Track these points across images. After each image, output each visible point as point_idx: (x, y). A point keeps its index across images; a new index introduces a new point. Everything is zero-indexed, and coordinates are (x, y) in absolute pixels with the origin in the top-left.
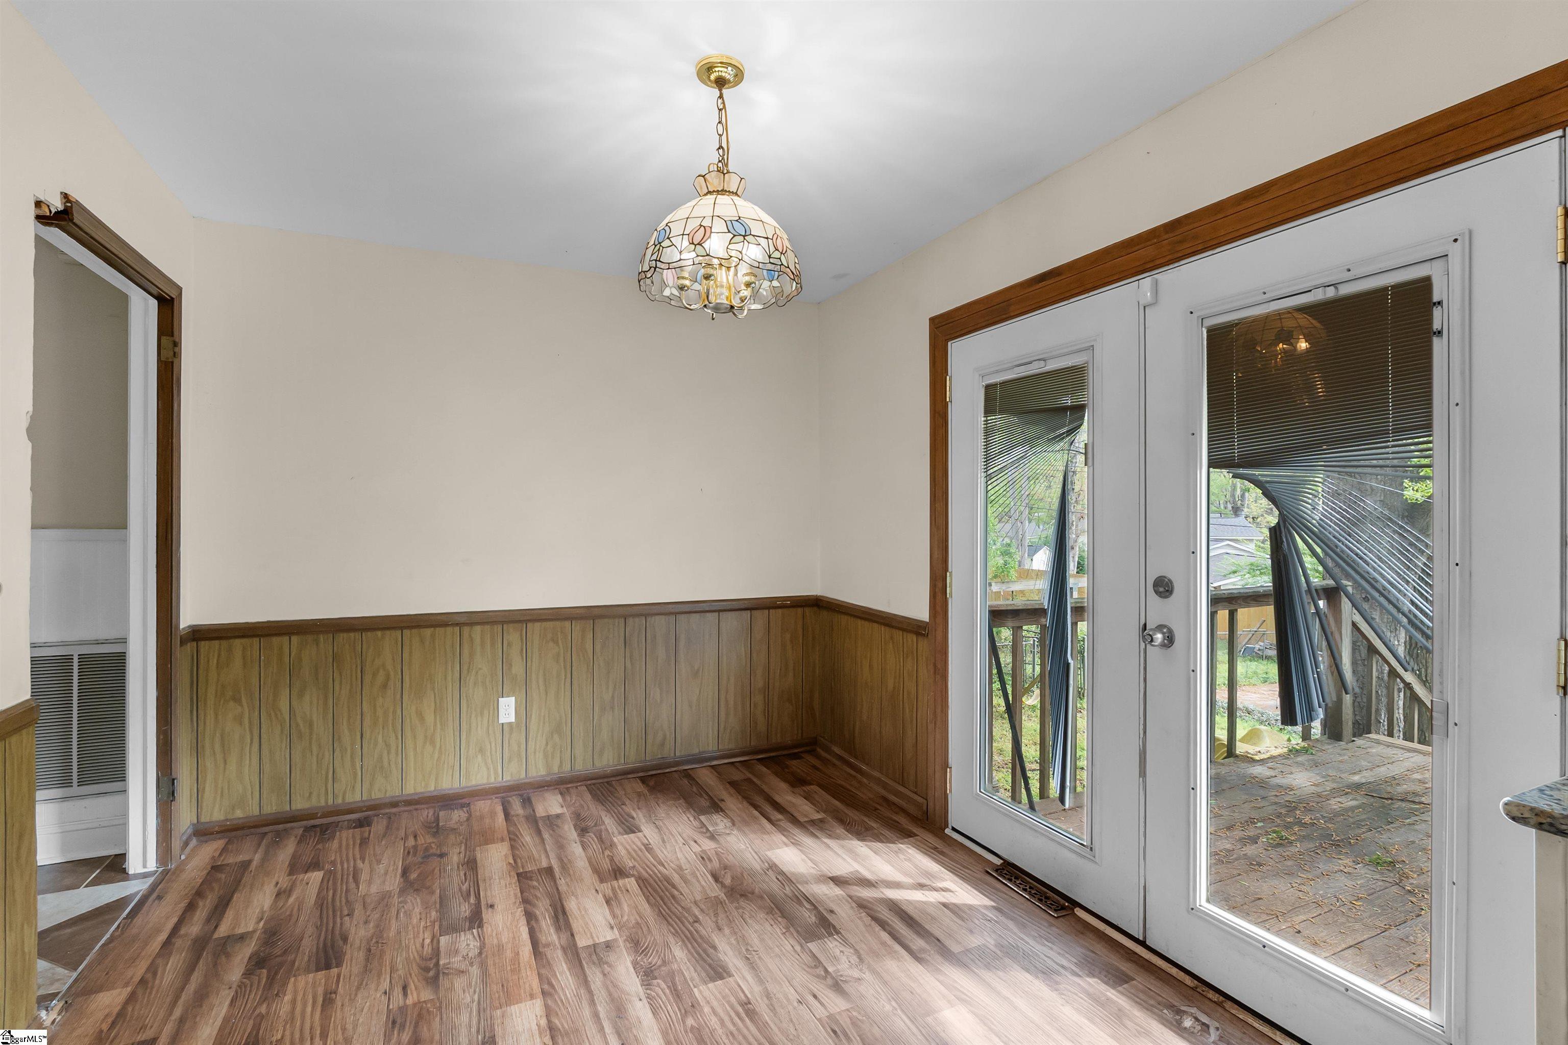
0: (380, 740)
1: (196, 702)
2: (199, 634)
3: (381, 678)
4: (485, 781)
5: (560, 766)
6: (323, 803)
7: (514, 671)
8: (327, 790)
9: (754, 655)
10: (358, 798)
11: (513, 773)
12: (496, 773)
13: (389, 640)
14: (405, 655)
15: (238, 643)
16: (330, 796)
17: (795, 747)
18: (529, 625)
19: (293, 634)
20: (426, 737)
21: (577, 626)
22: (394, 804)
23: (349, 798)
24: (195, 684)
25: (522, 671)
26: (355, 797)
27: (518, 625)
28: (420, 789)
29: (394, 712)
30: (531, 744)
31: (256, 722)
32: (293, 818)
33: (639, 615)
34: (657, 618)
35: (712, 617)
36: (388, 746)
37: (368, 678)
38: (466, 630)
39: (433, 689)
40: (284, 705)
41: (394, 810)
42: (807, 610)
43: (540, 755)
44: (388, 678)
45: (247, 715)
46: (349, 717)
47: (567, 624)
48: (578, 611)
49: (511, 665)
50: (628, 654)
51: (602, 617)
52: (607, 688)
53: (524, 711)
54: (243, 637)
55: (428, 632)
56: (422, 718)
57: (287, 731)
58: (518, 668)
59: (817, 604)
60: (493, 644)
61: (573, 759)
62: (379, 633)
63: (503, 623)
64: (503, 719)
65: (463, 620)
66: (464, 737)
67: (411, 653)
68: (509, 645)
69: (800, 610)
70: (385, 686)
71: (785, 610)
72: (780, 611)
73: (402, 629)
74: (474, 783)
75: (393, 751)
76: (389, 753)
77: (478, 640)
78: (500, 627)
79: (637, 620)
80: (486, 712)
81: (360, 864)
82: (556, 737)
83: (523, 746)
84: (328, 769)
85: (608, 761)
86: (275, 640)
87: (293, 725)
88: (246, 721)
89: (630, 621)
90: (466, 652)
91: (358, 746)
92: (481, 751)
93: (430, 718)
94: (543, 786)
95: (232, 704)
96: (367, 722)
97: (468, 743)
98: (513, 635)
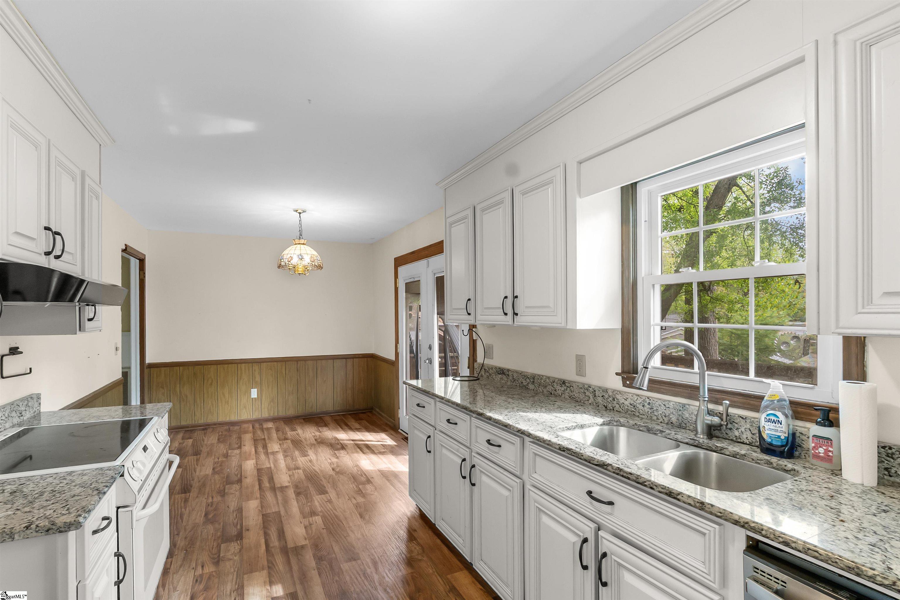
0: (210, 402)
1: (150, 388)
2: (152, 366)
3: (210, 381)
4: (246, 418)
5: (274, 413)
6: (191, 423)
7: (257, 379)
8: (192, 419)
9: (347, 376)
10: (202, 422)
11: (256, 415)
12: (250, 415)
13: (213, 368)
14: (218, 374)
15: (163, 369)
16: (193, 421)
17: (364, 410)
18: (262, 364)
19: (181, 366)
20: (225, 402)
21: (279, 364)
22: (215, 424)
23: (200, 422)
24: (149, 382)
25: (259, 380)
26: (202, 421)
27: (258, 364)
28: (224, 420)
29: (215, 393)
30: (263, 406)
31: (169, 395)
32: (182, 427)
33: (302, 360)
34: (309, 361)
35: (330, 361)
36: (212, 404)
37: (206, 381)
38: (239, 365)
39: (228, 385)
40: (178, 389)
41: (215, 426)
42: (369, 359)
43: (266, 410)
44: (212, 381)
45: (166, 392)
46: (199, 394)
47: (276, 363)
48: (280, 359)
49: (255, 378)
50: (298, 374)
51: (288, 361)
52: (291, 386)
53: (260, 393)
54: (165, 367)
55: (226, 366)
56: (224, 396)
57: (179, 398)
58: (258, 378)
59: (372, 357)
60: (249, 370)
61: (278, 411)
62: (209, 366)
63: (252, 363)
64: (252, 397)
65: (238, 362)
66: (239, 402)
67: (220, 373)
68: (255, 370)
69: (366, 359)
70: (211, 384)
71: (360, 359)
72: (358, 359)
73: (217, 364)
74: (242, 418)
75: (214, 406)
76: (213, 407)
77: (243, 369)
78: (251, 364)
79: (302, 362)
80: (246, 394)
81: (204, 438)
82: (272, 403)
83: (260, 406)
84: (192, 412)
85: (291, 412)
86: (175, 368)
87: (181, 397)
88: (166, 395)
89: (299, 362)
90: (239, 373)
91: (202, 404)
92: (245, 407)
93: (227, 395)
94: (267, 420)
95: (161, 389)
96: (205, 396)
97: (240, 405)
98: (256, 367)
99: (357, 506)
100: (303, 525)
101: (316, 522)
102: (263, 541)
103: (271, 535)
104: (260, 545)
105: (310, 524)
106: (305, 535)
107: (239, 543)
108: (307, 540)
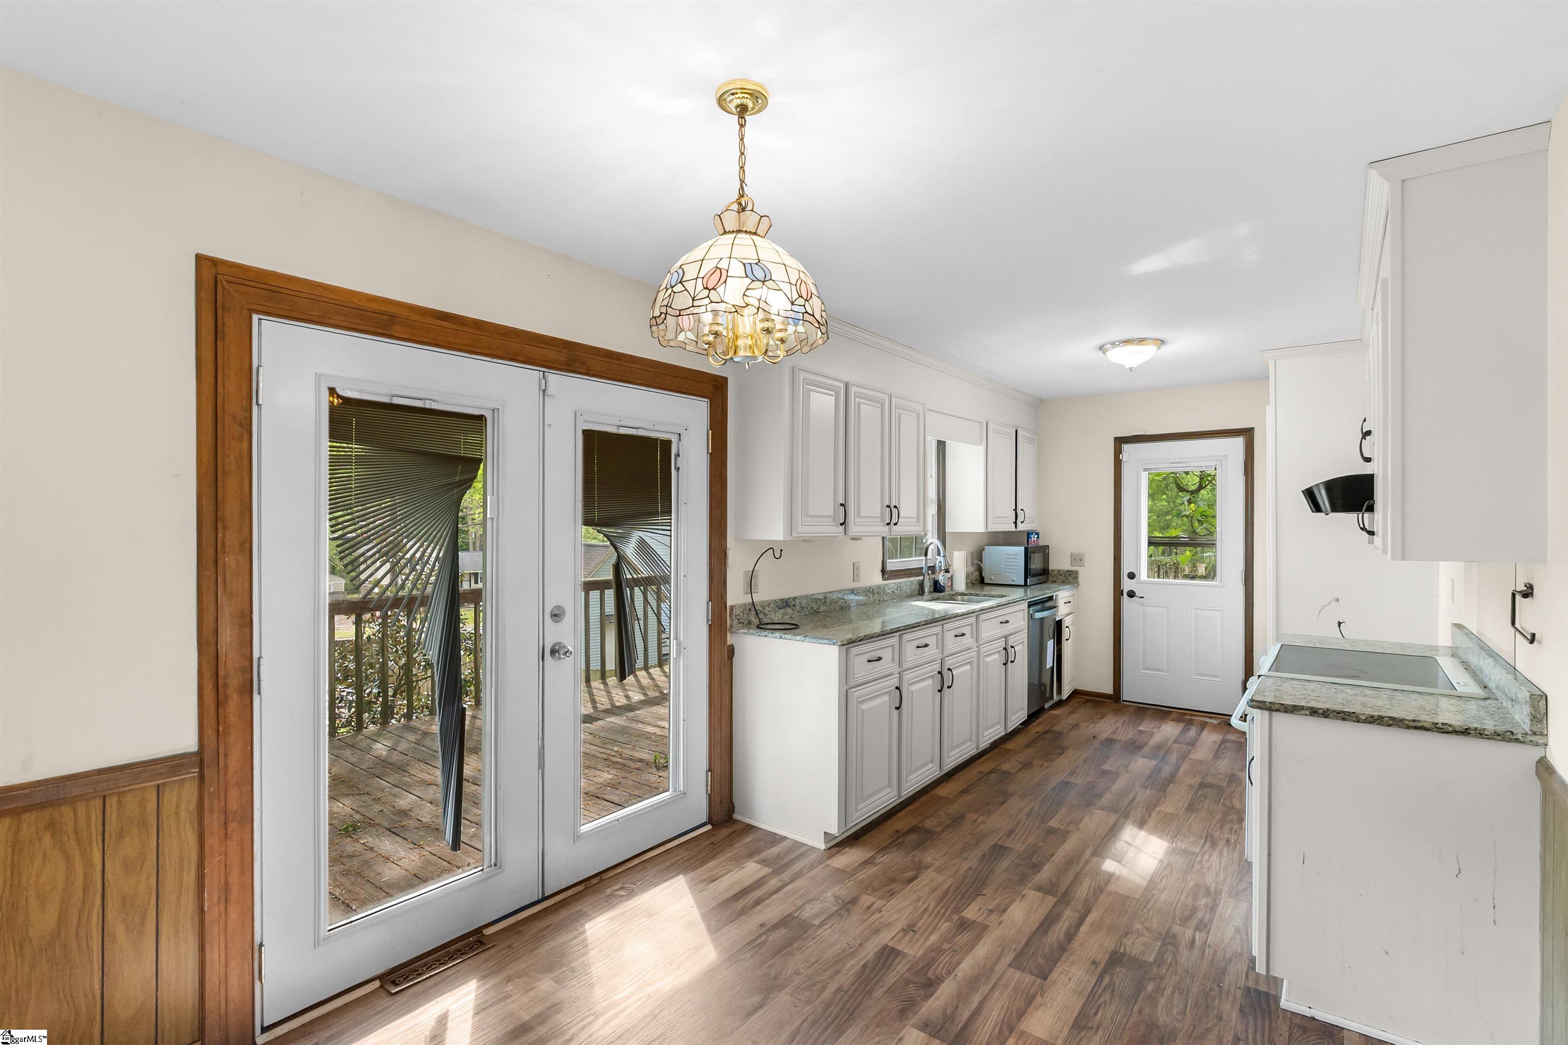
99: (892, 895)
100: (1002, 918)
101: (980, 910)
102: (1083, 929)
103: (1063, 930)
104: (1092, 924)
105: (991, 911)
106: (1017, 902)
107: (1123, 948)
108: (1023, 893)
